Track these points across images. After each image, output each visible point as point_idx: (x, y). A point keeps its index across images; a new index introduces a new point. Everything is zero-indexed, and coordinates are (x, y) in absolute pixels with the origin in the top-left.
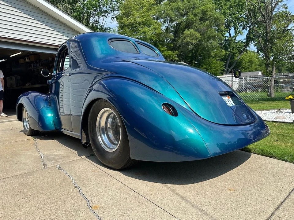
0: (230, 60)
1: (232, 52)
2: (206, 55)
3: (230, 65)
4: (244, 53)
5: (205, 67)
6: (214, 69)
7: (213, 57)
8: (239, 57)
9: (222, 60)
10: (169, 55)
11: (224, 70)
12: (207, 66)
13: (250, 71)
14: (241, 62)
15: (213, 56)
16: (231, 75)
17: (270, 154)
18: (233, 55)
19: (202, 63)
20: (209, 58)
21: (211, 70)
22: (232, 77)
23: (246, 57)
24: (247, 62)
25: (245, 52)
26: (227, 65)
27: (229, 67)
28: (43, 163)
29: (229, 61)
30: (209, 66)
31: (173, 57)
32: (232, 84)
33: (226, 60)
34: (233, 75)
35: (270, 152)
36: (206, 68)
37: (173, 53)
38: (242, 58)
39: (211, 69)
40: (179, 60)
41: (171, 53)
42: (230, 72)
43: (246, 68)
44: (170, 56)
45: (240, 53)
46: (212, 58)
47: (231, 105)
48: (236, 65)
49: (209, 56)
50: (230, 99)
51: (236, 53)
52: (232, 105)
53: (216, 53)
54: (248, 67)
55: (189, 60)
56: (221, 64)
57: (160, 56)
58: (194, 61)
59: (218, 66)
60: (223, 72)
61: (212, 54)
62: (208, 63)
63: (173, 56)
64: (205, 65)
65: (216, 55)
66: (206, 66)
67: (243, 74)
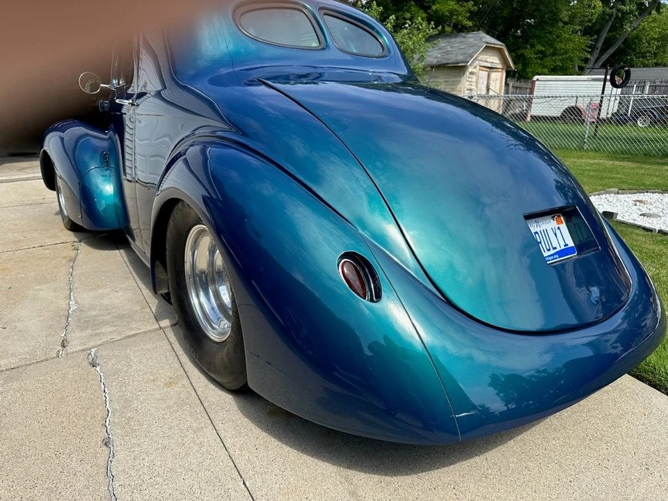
0: (609, 31)
1: (619, 10)
2: (546, 16)
3: (608, 44)
4: (650, 13)
5: (540, 47)
6: (563, 54)
7: (566, 23)
8: (635, 25)
9: (587, 32)
10: (448, 11)
11: (586, 60)
12: (545, 47)
13: (657, 65)
14: (637, 37)
15: (566, 19)
16: (604, 77)
17: (652, 373)
18: (621, 19)
19: (533, 39)
20: (552, 26)
21: (554, 58)
22: (605, 80)
23: (656, 25)
24: (654, 39)
25: (654, 12)
26: (600, 45)
27: (603, 51)
28: (63, 335)
29: (604, 35)
30: (552, 46)
31: (460, 18)
32: (601, 101)
33: (598, 32)
34: (608, 77)
35: (655, 369)
36: (541, 52)
37: (462, 6)
38: (644, 29)
39: (554, 54)
40: (475, 26)
41: (456, 7)
42: (604, 66)
43: (648, 55)
44: (451, 14)
45: (640, 14)
46: (561, 24)
47: (563, 247)
48: (622, 46)
49: (555, 19)
50: (564, 227)
51: (631, 12)
52: (566, 245)
53: (573, 13)
54: (655, 54)
55: (500, 28)
56: (583, 43)
57: (390, 52)
58: (513, 30)
59: (574, 49)
60: (584, 65)
61: (565, 15)
62: (549, 40)
63: (460, 14)
64: (539, 43)
65: (572, 17)
66: (542, 45)
67: (636, 73)
